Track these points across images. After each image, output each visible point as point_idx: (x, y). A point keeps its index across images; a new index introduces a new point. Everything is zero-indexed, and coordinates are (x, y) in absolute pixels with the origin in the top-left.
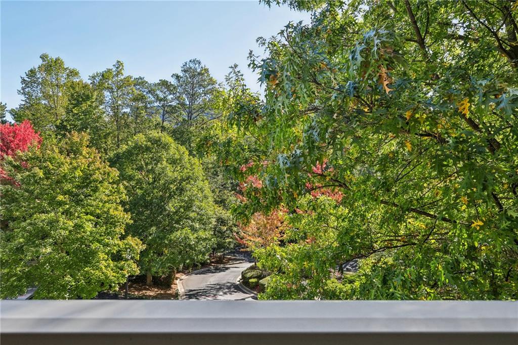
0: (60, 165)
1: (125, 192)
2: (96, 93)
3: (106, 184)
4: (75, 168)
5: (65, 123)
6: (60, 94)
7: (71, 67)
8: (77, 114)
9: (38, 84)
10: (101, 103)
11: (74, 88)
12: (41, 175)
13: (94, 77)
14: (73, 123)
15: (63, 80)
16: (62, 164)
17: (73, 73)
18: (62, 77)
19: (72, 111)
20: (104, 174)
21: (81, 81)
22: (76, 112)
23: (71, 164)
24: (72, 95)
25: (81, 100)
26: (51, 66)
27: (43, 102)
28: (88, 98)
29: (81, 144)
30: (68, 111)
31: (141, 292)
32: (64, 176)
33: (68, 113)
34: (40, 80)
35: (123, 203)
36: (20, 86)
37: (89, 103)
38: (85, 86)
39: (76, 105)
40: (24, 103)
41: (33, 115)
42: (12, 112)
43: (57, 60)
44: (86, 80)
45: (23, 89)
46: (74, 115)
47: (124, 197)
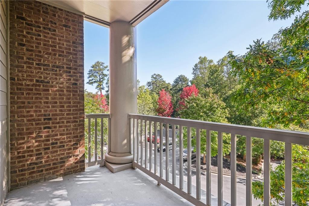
0: (201, 101)
1: (228, 113)
2: (220, 68)
3: (219, 109)
4: (207, 103)
5: (208, 83)
6: (206, 71)
7: (210, 59)
8: (212, 79)
9: (198, 69)
10: (223, 72)
11: (211, 68)
12: (195, 105)
13: (219, 62)
14: (211, 83)
15: (207, 66)
16: (202, 101)
17: (211, 61)
18: (207, 64)
19: (210, 78)
20: (218, 105)
21: (214, 64)
22: (212, 78)
23: (205, 101)
24: (211, 71)
25: (214, 72)
26: (203, 61)
27: (200, 76)
28: (217, 71)
29: (209, 92)
30: (209, 78)
31: (239, 162)
32: (203, 106)
33: (209, 79)
34: (199, 67)
35: (227, 118)
36: (192, 71)
37: (217, 73)
38: (215, 66)
39: (212, 75)
40: (193, 77)
41: (197, 81)
42: (191, 81)
43: (205, 57)
44: (216, 63)
45: (193, 72)
46: (211, 80)
47: (228, 115)
